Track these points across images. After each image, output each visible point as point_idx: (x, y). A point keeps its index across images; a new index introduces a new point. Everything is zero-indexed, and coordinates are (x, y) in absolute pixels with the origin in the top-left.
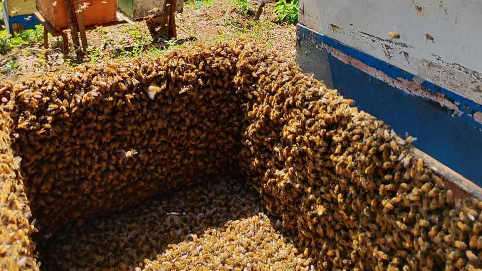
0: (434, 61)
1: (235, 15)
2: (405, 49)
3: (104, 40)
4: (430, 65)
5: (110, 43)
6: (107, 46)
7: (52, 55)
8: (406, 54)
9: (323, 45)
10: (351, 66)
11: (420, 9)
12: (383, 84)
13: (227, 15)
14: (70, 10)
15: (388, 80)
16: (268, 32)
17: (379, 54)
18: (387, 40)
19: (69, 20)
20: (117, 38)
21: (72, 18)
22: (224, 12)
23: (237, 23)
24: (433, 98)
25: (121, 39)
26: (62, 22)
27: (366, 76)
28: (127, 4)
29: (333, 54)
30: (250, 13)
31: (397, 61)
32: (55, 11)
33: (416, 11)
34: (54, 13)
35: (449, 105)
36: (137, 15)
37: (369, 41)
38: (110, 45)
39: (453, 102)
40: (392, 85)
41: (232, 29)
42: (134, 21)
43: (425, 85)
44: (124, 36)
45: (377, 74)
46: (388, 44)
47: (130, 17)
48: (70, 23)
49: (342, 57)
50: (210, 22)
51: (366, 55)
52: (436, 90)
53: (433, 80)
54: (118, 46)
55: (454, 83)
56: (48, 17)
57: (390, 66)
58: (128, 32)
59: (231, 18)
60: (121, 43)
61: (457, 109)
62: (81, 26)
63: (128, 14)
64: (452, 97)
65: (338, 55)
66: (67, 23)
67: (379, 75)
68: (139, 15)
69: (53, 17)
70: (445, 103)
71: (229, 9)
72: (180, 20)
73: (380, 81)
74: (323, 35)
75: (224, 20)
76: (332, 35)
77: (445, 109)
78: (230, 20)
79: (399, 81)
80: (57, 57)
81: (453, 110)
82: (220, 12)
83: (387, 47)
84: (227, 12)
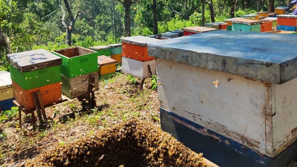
0: (210, 122)
1: (128, 86)
2: (200, 117)
3: (54, 112)
4: (209, 123)
5: (58, 113)
6: (56, 115)
7: (24, 125)
8: (201, 119)
9: (171, 116)
10: (182, 124)
11: (202, 102)
12: (195, 131)
13: (124, 87)
14: (35, 98)
15: (196, 130)
16: (148, 97)
17: (191, 119)
18: (194, 114)
19: (35, 104)
20: (61, 109)
21: (37, 103)
22: (122, 85)
23: (130, 91)
24: (212, 136)
25: (64, 110)
26: (31, 106)
27: (188, 128)
28: (67, 90)
29: (175, 120)
30: (137, 84)
31: (198, 122)
32: (26, 99)
33: (201, 103)
34: (26, 101)
35: (217, 138)
36: (73, 95)
37: (187, 114)
38: (58, 114)
39: (218, 137)
40: (197, 131)
41: (128, 95)
42: (71, 99)
43: (209, 131)
44: (65, 108)
45: (192, 127)
46: (194, 115)
47: (69, 97)
48: (36, 105)
49: (178, 121)
50: (114, 92)
51: (187, 120)
52: (212, 133)
53: (211, 129)
54: (62, 114)
55: (217, 129)
56: (22, 103)
57: (196, 124)
58: (67, 105)
59: (126, 88)
60: (64, 112)
61: (220, 139)
62: (42, 106)
63: (68, 95)
64: (218, 135)
65: (177, 120)
66: (34, 105)
67: (193, 128)
68: (74, 95)
69: (25, 103)
70: (216, 137)
71: (125, 83)
72: (97, 93)
73: (194, 130)
74: (170, 112)
75: (123, 90)
76: (174, 112)
77: (216, 139)
78: (126, 89)
79: (200, 130)
80: (27, 126)
81: (219, 140)
82: (119, 85)
83: (194, 117)
84: (124, 85)
